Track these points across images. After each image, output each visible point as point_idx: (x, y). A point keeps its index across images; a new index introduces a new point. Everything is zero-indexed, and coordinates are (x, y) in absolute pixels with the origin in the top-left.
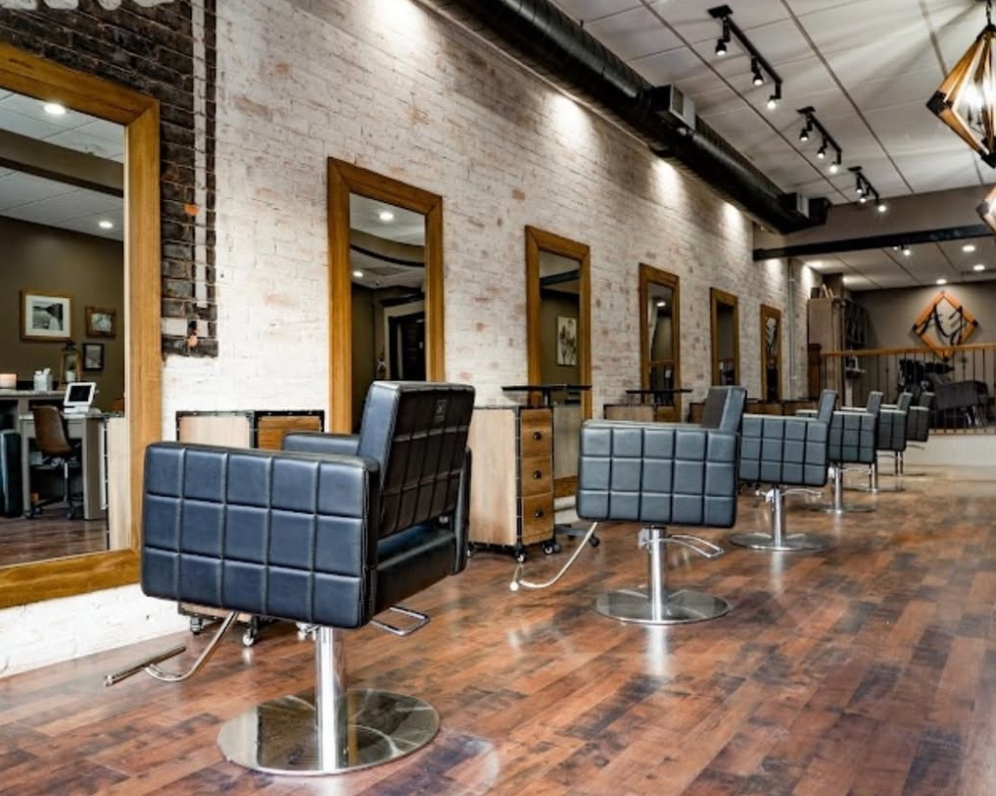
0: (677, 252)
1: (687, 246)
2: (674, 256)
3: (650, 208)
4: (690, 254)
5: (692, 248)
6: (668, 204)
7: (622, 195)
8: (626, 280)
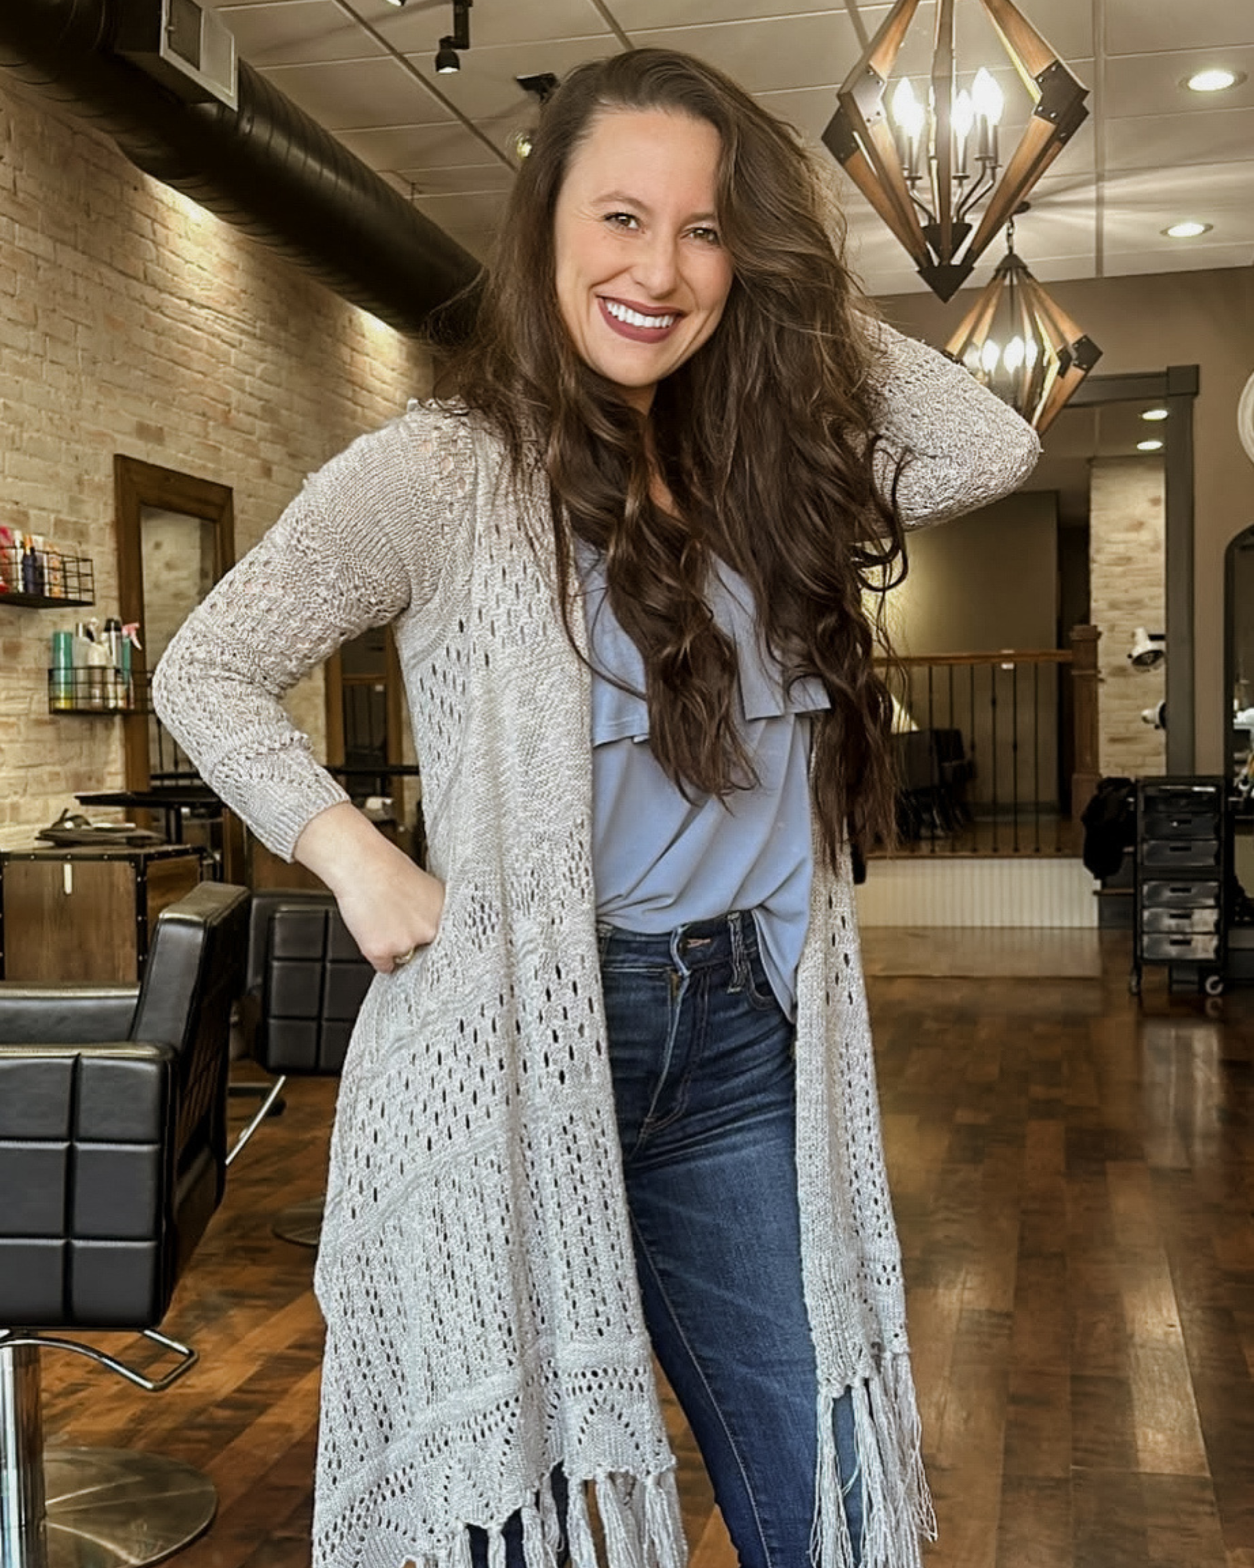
0: (226, 421)
1: (256, 405)
2: (216, 436)
3: (142, 301)
4: (261, 427)
5: (269, 412)
6: (198, 293)
7: (56, 266)
8: (74, 503)
